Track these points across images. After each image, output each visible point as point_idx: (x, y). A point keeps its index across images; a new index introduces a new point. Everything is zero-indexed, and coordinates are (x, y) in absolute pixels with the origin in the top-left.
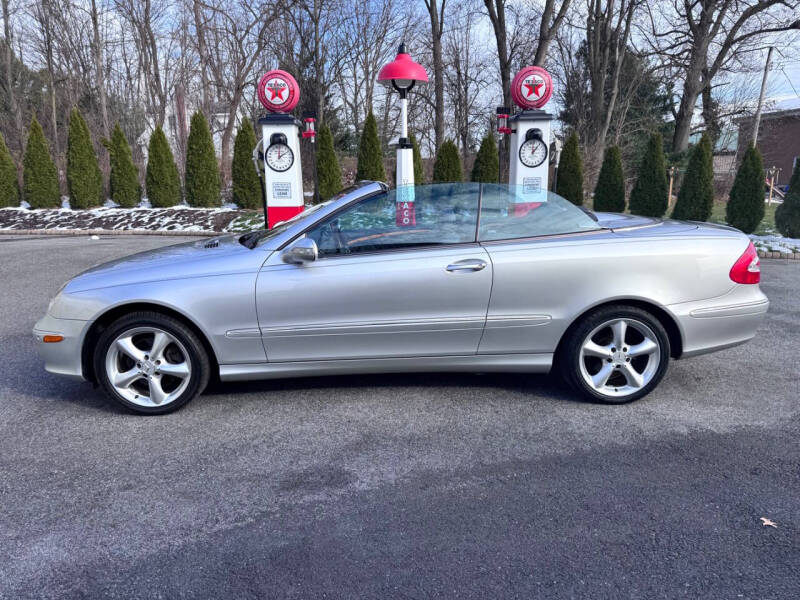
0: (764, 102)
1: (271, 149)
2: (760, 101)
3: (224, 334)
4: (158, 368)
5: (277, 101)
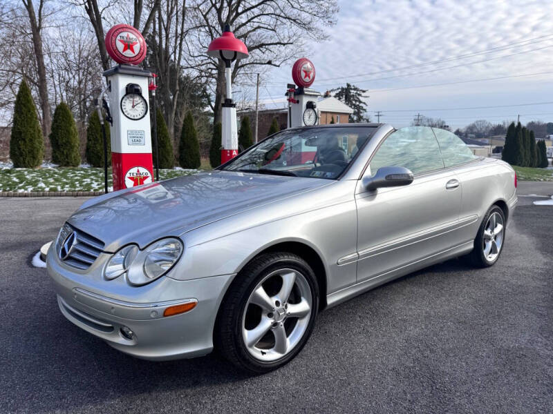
1: (126, 98)
2: (257, 103)
3: (336, 262)
4: (287, 312)
5: (128, 53)
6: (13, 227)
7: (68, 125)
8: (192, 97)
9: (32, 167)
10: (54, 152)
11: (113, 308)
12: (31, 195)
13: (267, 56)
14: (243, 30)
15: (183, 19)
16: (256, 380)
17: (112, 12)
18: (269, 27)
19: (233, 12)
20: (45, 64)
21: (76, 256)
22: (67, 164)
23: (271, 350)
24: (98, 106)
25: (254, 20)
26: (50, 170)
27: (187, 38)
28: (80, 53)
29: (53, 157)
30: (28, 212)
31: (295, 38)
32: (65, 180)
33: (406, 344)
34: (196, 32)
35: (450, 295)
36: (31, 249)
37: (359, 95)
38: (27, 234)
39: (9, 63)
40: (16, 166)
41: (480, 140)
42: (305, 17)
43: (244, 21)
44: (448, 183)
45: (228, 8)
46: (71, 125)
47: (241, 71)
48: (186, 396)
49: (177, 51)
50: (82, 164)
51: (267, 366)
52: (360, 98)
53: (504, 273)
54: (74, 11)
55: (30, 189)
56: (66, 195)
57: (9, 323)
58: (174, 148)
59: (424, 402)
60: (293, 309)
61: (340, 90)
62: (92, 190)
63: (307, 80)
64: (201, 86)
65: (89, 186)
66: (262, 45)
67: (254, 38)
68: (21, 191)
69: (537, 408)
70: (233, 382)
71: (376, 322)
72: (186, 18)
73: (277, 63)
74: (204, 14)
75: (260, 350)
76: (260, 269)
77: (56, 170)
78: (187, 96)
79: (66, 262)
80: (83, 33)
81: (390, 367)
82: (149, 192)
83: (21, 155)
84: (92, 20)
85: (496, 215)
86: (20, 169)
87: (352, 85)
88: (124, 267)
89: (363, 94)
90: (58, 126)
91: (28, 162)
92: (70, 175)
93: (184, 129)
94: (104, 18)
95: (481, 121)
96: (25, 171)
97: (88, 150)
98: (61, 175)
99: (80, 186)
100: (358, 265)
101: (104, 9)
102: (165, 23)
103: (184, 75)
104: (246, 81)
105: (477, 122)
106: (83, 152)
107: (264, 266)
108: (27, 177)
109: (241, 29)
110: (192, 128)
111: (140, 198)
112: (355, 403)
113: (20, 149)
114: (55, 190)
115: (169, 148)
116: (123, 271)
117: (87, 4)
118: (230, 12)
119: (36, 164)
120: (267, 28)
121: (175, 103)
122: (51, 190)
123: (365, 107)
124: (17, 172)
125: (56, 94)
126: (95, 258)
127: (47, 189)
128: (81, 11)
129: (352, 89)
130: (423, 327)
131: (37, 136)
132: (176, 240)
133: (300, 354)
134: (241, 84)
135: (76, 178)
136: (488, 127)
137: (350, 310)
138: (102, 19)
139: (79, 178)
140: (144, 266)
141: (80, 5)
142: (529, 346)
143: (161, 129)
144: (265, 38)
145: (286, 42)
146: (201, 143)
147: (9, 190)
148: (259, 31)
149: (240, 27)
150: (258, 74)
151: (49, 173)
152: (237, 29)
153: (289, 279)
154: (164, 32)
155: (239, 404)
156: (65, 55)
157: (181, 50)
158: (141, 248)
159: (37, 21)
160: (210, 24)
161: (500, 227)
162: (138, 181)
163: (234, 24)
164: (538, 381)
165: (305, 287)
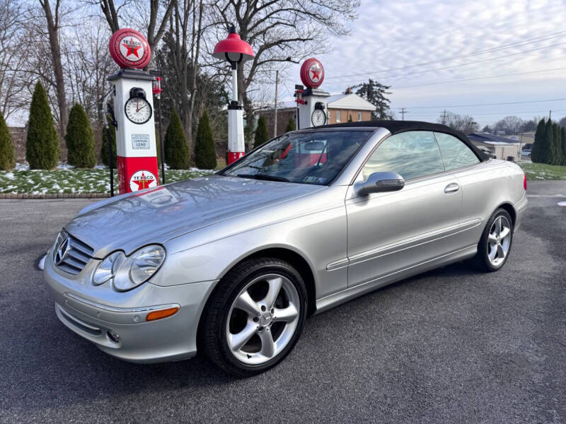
0: (278, 102)
1: (130, 102)
2: (276, 101)
3: (325, 268)
4: (274, 317)
5: (132, 57)
6: (23, 230)
7: (83, 126)
8: (210, 96)
9: (48, 169)
10: (69, 153)
11: (99, 312)
12: (46, 197)
13: (286, 53)
14: (262, 26)
15: (201, 16)
16: (242, 383)
17: (128, 10)
18: (288, 23)
19: (251, 7)
20: (62, 64)
21: (69, 261)
22: (83, 166)
23: (258, 354)
24: (103, 111)
25: (273, 16)
26: (65, 171)
27: (204, 34)
28: (98, 52)
29: (69, 158)
30: (41, 214)
31: (315, 33)
32: (79, 182)
33: (395, 349)
34: (214, 29)
35: (449, 300)
36: (39, 252)
37: (382, 91)
38: (37, 236)
39: (26, 63)
40: (32, 167)
41: (509, 137)
42: (326, 12)
43: (262, 17)
44: (448, 186)
45: (246, 3)
46: (86, 126)
47: (260, 68)
48: (172, 397)
49: (195, 49)
50: (98, 164)
51: (254, 369)
52: (383, 94)
53: (508, 278)
54: (90, 10)
55: (45, 191)
56: (80, 197)
57: (11, 325)
58: (190, 148)
59: (402, 406)
60: (279, 314)
61: (362, 87)
62: (106, 192)
63: (316, 80)
64: (219, 85)
65: (103, 187)
66: (281, 41)
67: (273, 35)
68: (36, 193)
69: (515, 414)
70: (220, 384)
71: (369, 327)
72: (203, 15)
73: (297, 60)
74: (222, 10)
75: (246, 353)
76: (245, 274)
77: (72, 172)
78: (204, 95)
79: (60, 267)
80: (100, 31)
81: (376, 371)
82: (153, 195)
83: (37, 156)
84: (108, 19)
85: (502, 218)
86: (36, 170)
87: (374, 81)
88: (112, 273)
89: (386, 91)
90: (73, 127)
91: (44, 163)
92: (85, 176)
93: (199, 129)
94: (120, 17)
95: (511, 117)
96: (41, 172)
97: (103, 151)
98: (76, 176)
99: (94, 187)
100: (350, 270)
101: (120, 7)
102: (183, 21)
103: (202, 73)
104: (264, 78)
105: (507, 118)
106: (99, 153)
107: (248, 272)
108: (43, 179)
109: (259, 25)
110: (208, 128)
111: (144, 201)
112: (335, 407)
113: (36, 150)
114: (69, 192)
115: (184, 148)
116: (111, 276)
117: (103, 3)
118: (249, 8)
119: (52, 165)
120: (286, 24)
121: (193, 102)
122: (65, 191)
123: (388, 104)
124: (34, 173)
125: (73, 94)
126: (84, 264)
127: (62, 191)
128: (97, 9)
129: (374, 85)
130: (416, 332)
131: (52, 138)
132: (160, 247)
133: (288, 357)
134: (260, 81)
135: (91, 179)
136: (519, 123)
137: (345, 314)
138: (118, 18)
139: (93, 179)
140: (130, 271)
141: (97, 3)
142: (520, 352)
143: (177, 130)
144: (285, 34)
145: (306, 38)
146: (217, 143)
147: (24, 192)
148: (277, 27)
149: (259, 23)
150: (277, 72)
151: (64, 174)
152: (256, 25)
153: (275, 285)
154: (181, 30)
155: (222, 405)
156: (81, 54)
157: (198, 48)
158: (127, 254)
159: (54, 20)
160: (228, 21)
161: (507, 230)
162: (143, 184)
163: (252, 20)
164: (521, 387)
165: (292, 292)
